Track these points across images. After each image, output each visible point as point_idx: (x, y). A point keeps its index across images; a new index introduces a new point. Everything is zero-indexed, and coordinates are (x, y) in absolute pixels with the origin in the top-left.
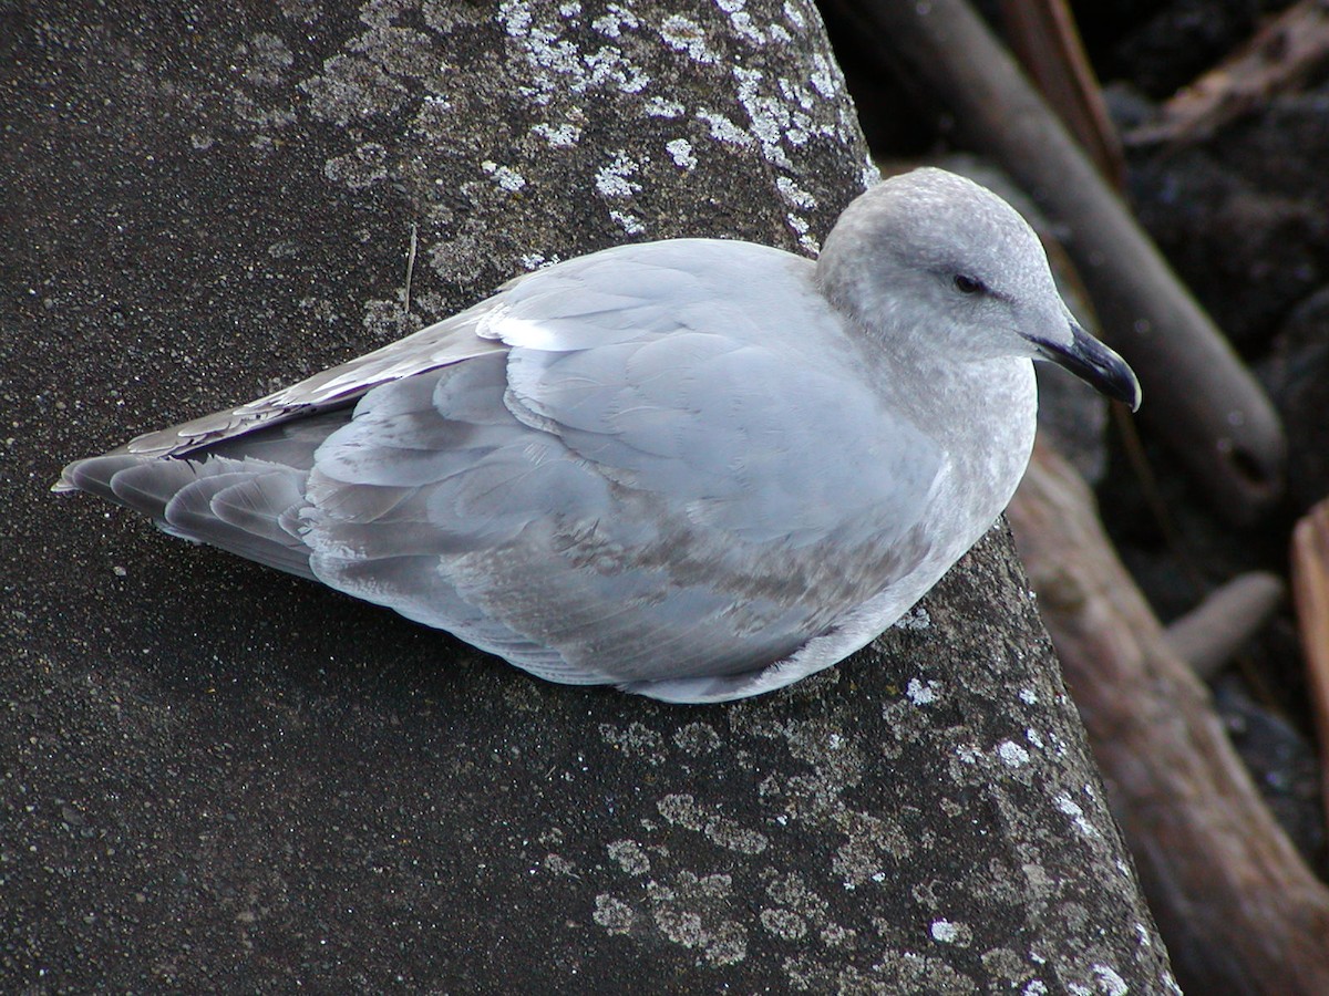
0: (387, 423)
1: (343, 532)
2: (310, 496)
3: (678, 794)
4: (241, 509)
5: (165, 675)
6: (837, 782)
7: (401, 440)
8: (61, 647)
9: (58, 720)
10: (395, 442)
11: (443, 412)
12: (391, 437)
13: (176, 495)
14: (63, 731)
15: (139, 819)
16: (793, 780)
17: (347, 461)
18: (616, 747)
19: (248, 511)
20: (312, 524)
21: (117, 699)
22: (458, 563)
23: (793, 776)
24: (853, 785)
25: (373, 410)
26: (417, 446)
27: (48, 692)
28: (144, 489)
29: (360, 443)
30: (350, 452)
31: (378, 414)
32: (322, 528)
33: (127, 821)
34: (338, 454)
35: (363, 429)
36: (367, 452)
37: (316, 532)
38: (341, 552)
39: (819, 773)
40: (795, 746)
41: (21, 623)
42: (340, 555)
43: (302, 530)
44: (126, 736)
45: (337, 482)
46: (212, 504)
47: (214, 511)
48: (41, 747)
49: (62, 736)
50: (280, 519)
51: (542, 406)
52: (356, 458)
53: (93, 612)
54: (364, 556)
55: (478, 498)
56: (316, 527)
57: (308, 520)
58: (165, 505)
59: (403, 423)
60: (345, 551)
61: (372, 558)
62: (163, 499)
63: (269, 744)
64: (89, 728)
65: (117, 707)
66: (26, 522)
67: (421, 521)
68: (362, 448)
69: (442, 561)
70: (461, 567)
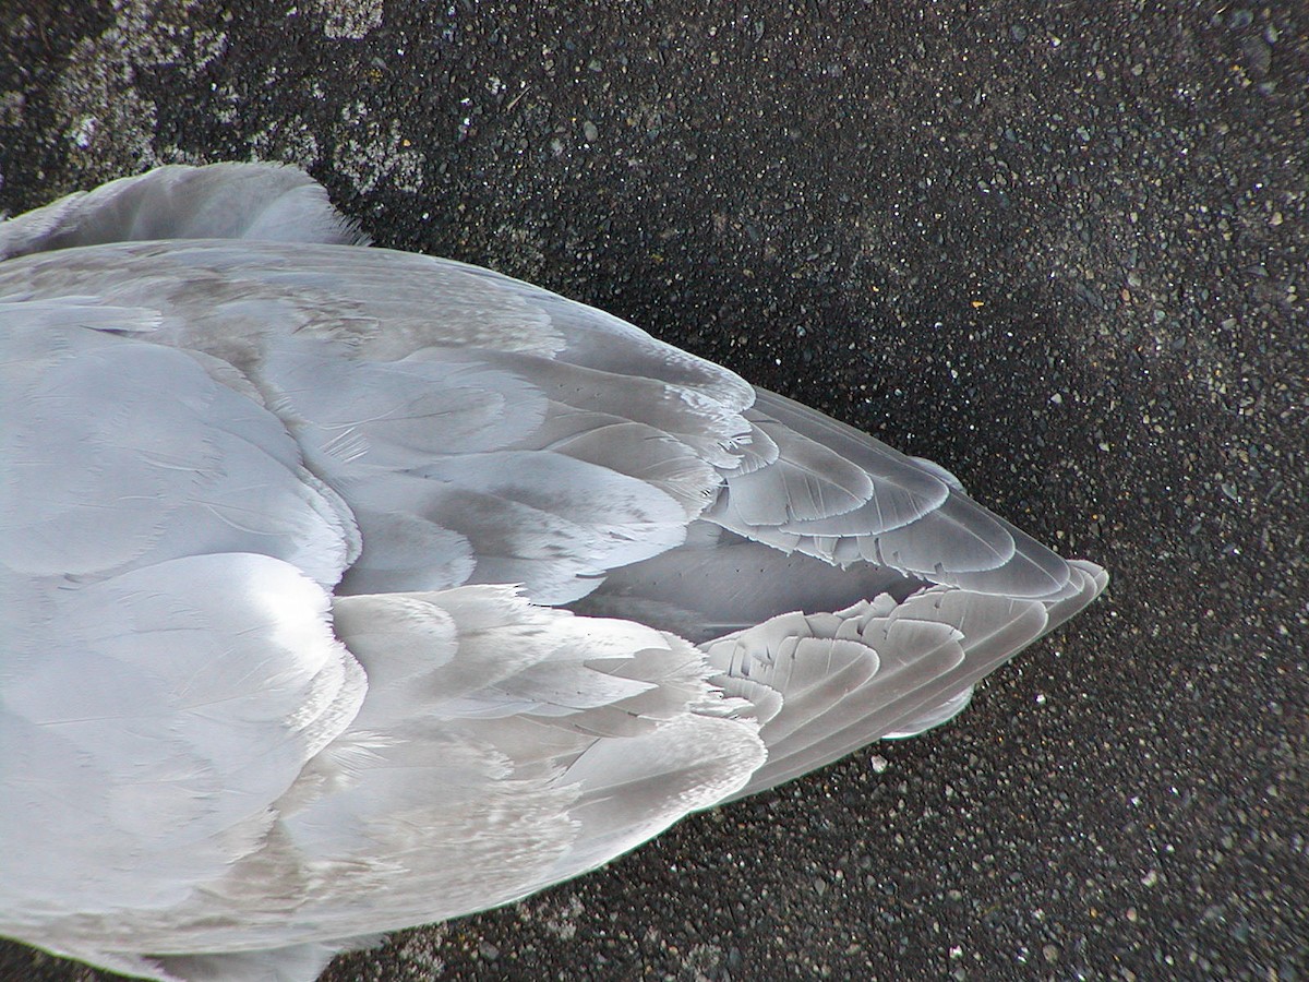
0: (557, 553)
1: (686, 424)
2: (715, 482)
3: (344, 39)
4: (829, 481)
5: (1041, 343)
6: (108, 48)
7: (545, 524)
8: (1186, 415)
9: (1230, 260)
10: (556, 524)
11: (466, 546)
12: (558, 533)
13: (920, 516)
14: (1226, 237)
15: (1157, 43)
16: (170, 59)
17: (639, 515)
18: (407, 143)
19: (818, 475)
20: (727, 445)
21: (1126, 297)
22: (530, 346)
23: (168, 65)
24: (87, 41)
25: (570, 578)
26: (525, 509)
27: (1228, 323)
28: (967, 536)
29: (609, 538)
30: (627, 528)
31: (566, 569)
32: (716, 436)
33: (1178, 39)
34: (648, 530)
35: (595, 555)
36: (604, 521)
37: (727, 433)
38: (701, 402)
39: (128, 69)
40: (145, 127)
41: (1235, 472)
42: (703, 399)
43: (747, 441)
44: (1134, 217)
45: (666, 490)
46: (870, 494)
47: (869, 484)
48: (1269, 205)
49: (1231, 229)
50: (774, 457)
51: (310, 504)
52: (624, 517)
53: (1117, 490)
54: (669, 387)
55: (462, 410)
56: (724, 439)
57: (732, 451)
58: (943, 507)
59: (532, 547)
60: (696, 402)
61: (660, 382)
62: (943, 516)
63: (921, 185)
64: (1185, 238)
65: (1133, 281)
66: (1170, 694)
67: (562, 405)
68: (609, 528)
69: (554, 354)
70: (527, 341)
